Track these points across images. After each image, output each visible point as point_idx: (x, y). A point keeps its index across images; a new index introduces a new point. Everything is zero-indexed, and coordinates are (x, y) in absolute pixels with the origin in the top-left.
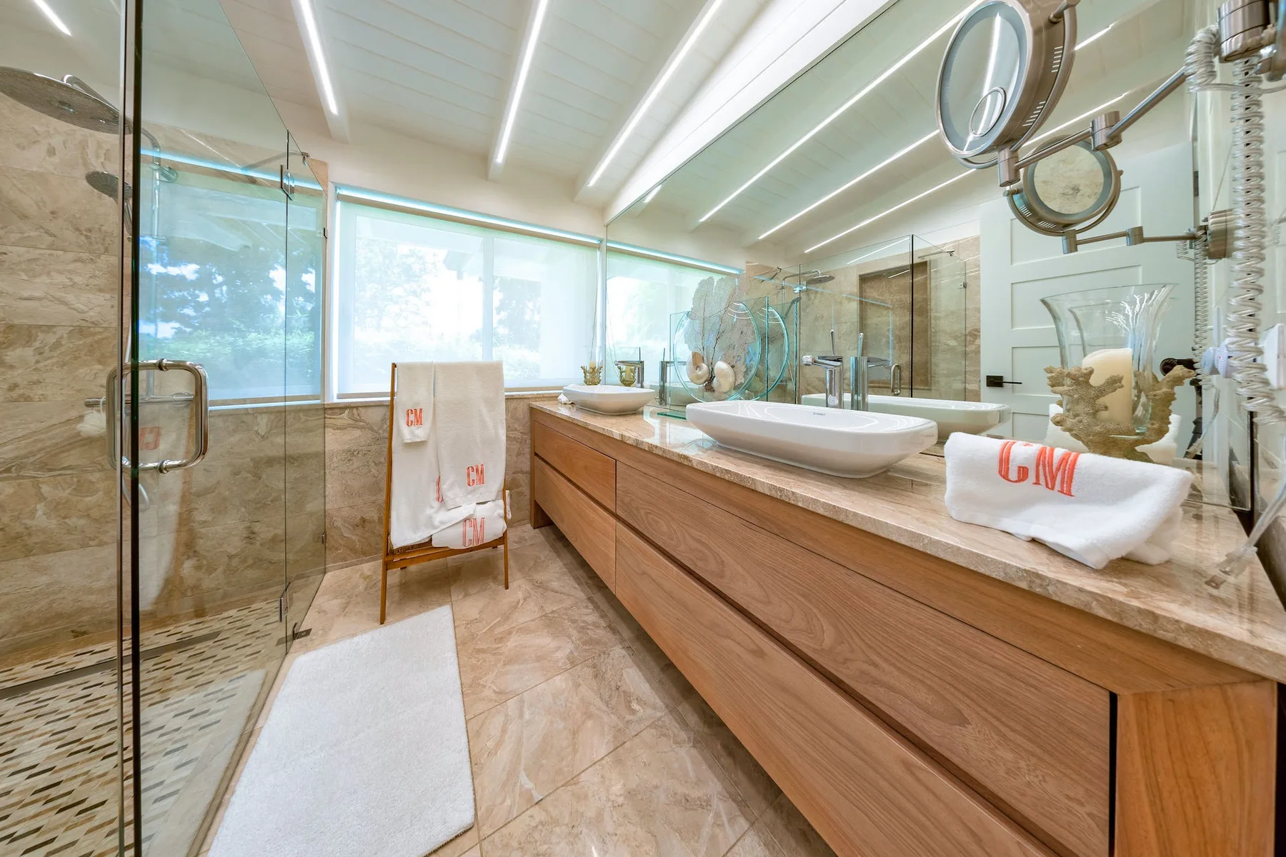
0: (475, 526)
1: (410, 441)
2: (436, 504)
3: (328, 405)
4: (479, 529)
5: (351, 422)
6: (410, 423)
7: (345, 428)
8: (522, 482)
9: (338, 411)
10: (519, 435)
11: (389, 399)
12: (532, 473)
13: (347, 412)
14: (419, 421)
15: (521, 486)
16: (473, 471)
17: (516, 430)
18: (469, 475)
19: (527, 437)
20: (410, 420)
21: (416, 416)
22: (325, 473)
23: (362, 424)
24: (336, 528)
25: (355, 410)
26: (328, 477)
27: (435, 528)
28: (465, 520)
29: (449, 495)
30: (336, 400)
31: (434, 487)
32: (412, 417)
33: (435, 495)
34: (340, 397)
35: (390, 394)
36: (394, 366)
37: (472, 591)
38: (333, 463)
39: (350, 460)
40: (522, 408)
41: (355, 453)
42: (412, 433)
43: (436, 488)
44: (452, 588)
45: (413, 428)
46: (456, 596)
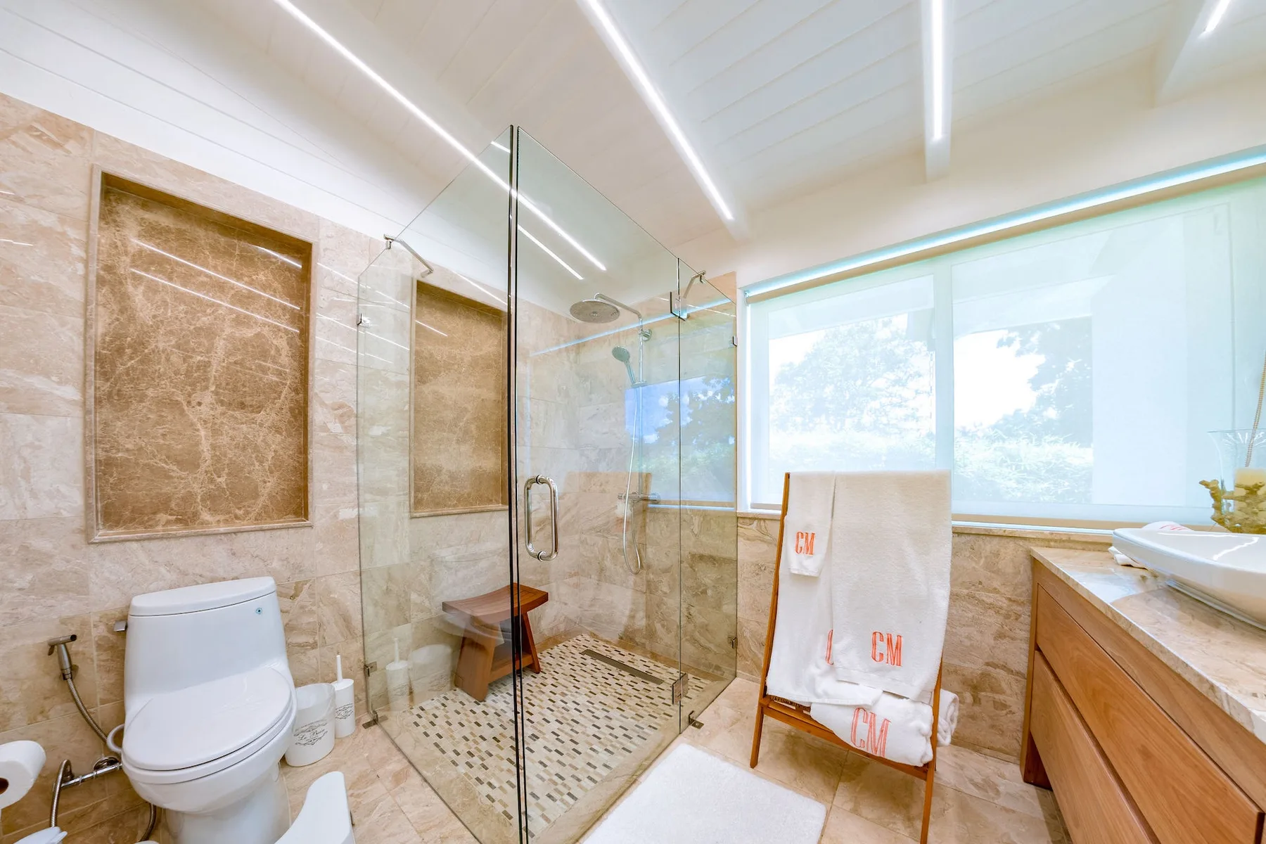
0: (872, 725)
1: (796, 572)
2: (824, 665)
3: (740, 513)
4: (878, 733)
5: (758, 534)
6: (799, 549)
7: (754, 540)
8: (1004, 685)
9: (748, 521)
10: (1004, 603)
11: (780, 512)
12: (1031, 677)
13: (756, 522)
14: (809, 549)
15: (1003, 692)
16: (882, 640)
17: (995, 591)
18: (874, 644)
19: (1025, 612)
20: (799, 546)
21: (807, 543)
22: (737, 581)
23: (768, 538)
24: (745, 637)
25: (762, 522)
26: (739, 584)
27: (818, 696)
28: (859, 708)
29: (841, 660)
30: (750, 510)
31: (822, 641)
32: (802, 542)
33: (825, 653)
34: (754, 506)
35: (781, 507)
36: (788, 476)
37: (866, 811)
38: (744, 572)
39: (758, 574)
40: (1010, 556)
41: (763, 568)
42: (801, 563)
43: (826, 643)
44: (841, 785)
45: (802, 555)
46: (843, 798)
